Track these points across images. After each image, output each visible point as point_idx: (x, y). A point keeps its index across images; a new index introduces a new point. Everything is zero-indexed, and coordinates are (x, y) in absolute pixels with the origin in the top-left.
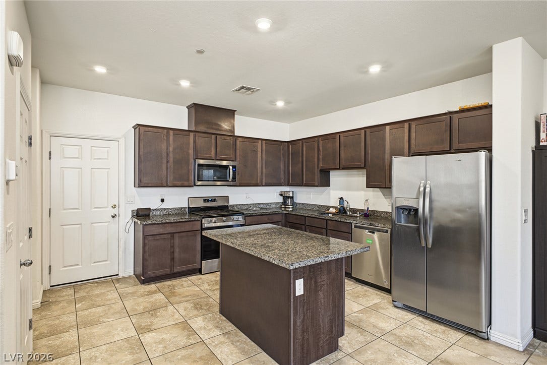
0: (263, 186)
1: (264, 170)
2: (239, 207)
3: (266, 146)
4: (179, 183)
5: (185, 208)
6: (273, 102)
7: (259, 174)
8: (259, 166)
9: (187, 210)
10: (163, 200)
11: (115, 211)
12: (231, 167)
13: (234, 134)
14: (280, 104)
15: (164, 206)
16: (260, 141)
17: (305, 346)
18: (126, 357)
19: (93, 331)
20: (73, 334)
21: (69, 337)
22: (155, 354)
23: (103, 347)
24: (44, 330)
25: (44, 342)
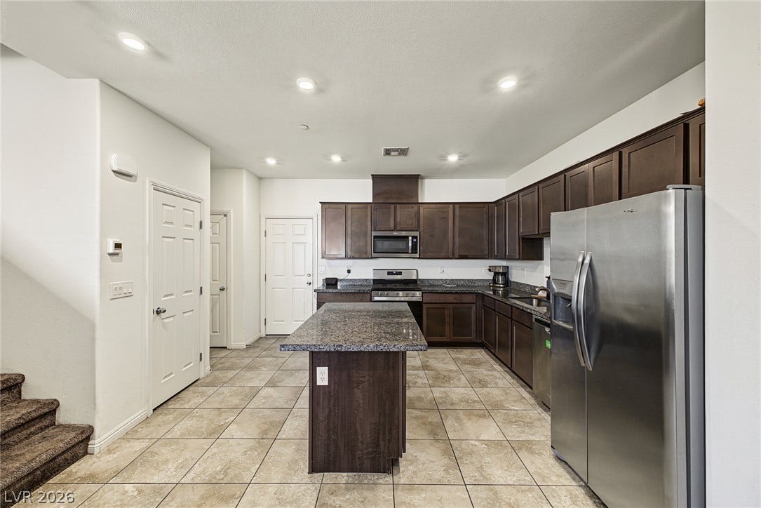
0: (456, 259)
1: (457, 240)
2: (431, 283)
3: (460, 211)
4: (357, 256)
5: (370, 280)
6: (443, 157)
7: (451, 245)
8: (450, 234)
9: (372, 282)
10: (349, 271)
11: (310, 280)
12: (410, 238)
13: (418, 200)
14: (453, 158)
15: (350, 277)
16: (451, 206)
17: (331, 446)
18: (235, 401)
19: (246, 374)
20: (235, 372)
21: (231, 374)
22: (251, 405)
23: (235, 388)
24: (227, 365)
25: (217, 373)
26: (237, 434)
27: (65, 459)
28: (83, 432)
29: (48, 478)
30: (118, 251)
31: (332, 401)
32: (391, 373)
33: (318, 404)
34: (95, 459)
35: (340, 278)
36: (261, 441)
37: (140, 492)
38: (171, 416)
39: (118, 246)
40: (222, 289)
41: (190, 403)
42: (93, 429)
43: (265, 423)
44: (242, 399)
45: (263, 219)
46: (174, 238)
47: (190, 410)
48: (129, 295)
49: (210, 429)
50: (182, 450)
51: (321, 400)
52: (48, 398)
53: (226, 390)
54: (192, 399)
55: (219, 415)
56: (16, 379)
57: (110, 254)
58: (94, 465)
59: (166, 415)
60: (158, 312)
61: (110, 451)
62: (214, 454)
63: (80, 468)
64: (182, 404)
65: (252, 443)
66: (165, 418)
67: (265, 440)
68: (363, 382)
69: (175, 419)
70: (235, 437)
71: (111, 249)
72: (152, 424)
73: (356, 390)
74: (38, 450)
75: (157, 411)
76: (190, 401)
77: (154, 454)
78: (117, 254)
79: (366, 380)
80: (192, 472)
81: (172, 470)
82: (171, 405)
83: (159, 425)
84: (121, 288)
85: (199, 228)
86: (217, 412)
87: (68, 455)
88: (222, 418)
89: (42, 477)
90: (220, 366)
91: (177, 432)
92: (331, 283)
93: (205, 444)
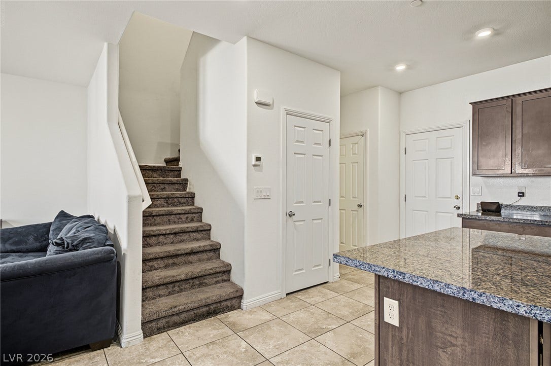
10: (521, 195)
11: (459, 203)
18: (345, 312)
19: (369, 291)
20: (359, 286)
21: (355, 286)
22: (356, 322)
23: (351, 300)
24: (356, 278)
25: (344, 282)
26: (330, 344)
27: (227, 306)
28: (237, 291)
29: (217, 314)
30: (258, 163)
31: (405, 353)
32: (511, 351)
33: (386, 347)
34: (242, 313)
35: (505, 203)
36: (346, 361)
37: (246, 351)
38: (294, 303)
39: (258, 159)
40: (360, 206)
41: (312, 299)
42: (243, 291)
43: (360, 346)
44: (351, 313)
45: (403, 135)
46: (304, 154)
47: (308, 305)
48: (267, 198)
49: (313, 327)
50: (286, 335)
51: (390, 343)
52: (227, 262)
53: (343, 299)
54: (314, 297)
55: (326, 319)
56: (217, 246)
57: (254, 165)
58: (239, 317)
59: (293, 301)
60: (290, 215)
61: (251, 312)
62: (303, 351)
63: (233, 316)
64: (307, 298)
65: (337, 359)
66: (291, 303)
67: (350, 363)
68: (454, 345)
69: (296, 307)
70: (327, 345)
71: (254, 162)
72: (281, 305)
73: (440, 352)
74: (213, 293)
75: (289, 296)
76: (313, 297)
77: (269, 328)
78: (259, 166)
79: (459, 343)
80: (281, 356)
81: (271, 346)
82: (300, 296)
83: (284, 308)
84: (261, 191)
85: (328, 145)
86: (325, 315)
87: (228, 303)
88: (326, 322)
89: (214, 311)
90: (350, 276)
91: (291, 318)
92: (491, 209)
93: (303, 338)
